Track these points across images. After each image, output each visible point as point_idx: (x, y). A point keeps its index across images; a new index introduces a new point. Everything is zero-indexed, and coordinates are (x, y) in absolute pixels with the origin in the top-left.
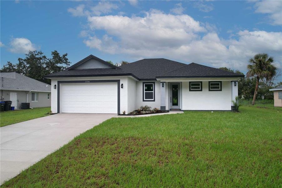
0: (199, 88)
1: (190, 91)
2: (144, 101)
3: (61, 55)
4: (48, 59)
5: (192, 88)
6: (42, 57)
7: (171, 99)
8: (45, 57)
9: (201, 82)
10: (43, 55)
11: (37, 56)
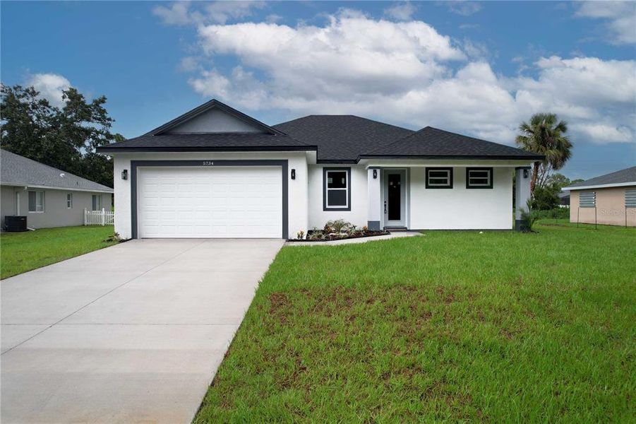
0: (445, 181)
1: (426, 188)
2: (325, 209)
3: (89, 101)
4: (54, 110)
5: (432, 181)
6: (36, 103)
7: (385, 205)
8: (45, 103)
9: (451, 169)
10: (38, 98)
11: (22, 101)
